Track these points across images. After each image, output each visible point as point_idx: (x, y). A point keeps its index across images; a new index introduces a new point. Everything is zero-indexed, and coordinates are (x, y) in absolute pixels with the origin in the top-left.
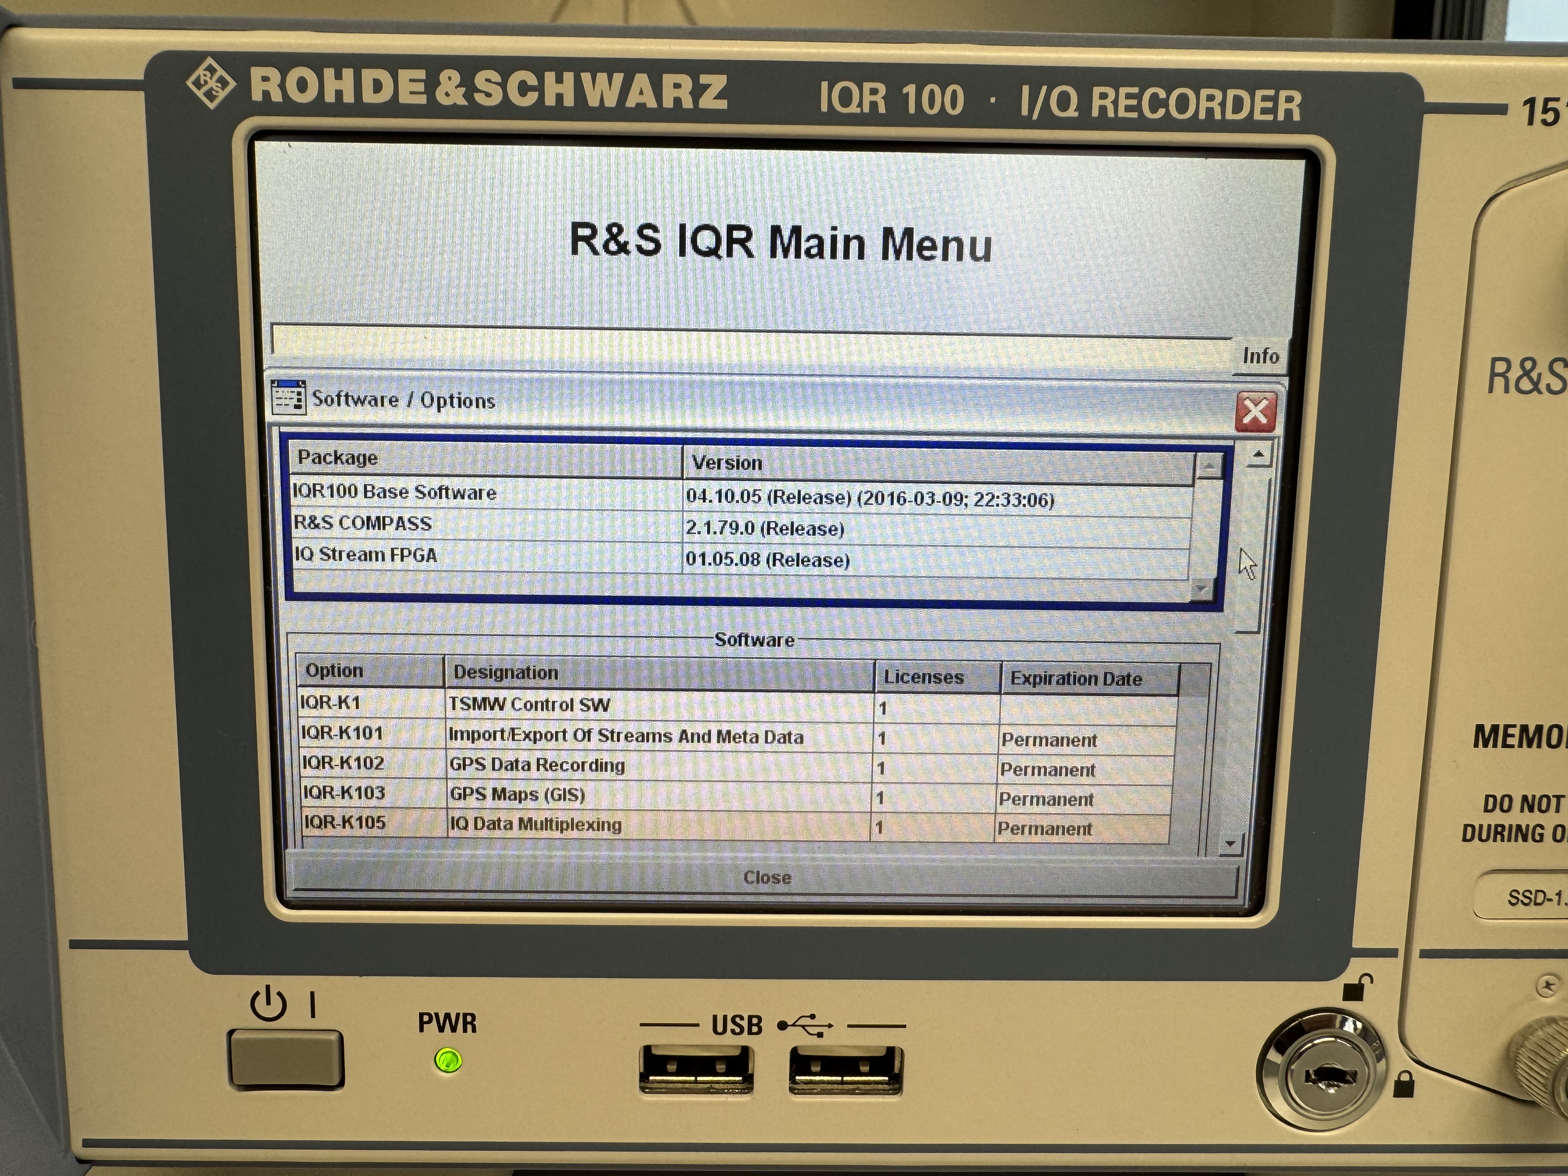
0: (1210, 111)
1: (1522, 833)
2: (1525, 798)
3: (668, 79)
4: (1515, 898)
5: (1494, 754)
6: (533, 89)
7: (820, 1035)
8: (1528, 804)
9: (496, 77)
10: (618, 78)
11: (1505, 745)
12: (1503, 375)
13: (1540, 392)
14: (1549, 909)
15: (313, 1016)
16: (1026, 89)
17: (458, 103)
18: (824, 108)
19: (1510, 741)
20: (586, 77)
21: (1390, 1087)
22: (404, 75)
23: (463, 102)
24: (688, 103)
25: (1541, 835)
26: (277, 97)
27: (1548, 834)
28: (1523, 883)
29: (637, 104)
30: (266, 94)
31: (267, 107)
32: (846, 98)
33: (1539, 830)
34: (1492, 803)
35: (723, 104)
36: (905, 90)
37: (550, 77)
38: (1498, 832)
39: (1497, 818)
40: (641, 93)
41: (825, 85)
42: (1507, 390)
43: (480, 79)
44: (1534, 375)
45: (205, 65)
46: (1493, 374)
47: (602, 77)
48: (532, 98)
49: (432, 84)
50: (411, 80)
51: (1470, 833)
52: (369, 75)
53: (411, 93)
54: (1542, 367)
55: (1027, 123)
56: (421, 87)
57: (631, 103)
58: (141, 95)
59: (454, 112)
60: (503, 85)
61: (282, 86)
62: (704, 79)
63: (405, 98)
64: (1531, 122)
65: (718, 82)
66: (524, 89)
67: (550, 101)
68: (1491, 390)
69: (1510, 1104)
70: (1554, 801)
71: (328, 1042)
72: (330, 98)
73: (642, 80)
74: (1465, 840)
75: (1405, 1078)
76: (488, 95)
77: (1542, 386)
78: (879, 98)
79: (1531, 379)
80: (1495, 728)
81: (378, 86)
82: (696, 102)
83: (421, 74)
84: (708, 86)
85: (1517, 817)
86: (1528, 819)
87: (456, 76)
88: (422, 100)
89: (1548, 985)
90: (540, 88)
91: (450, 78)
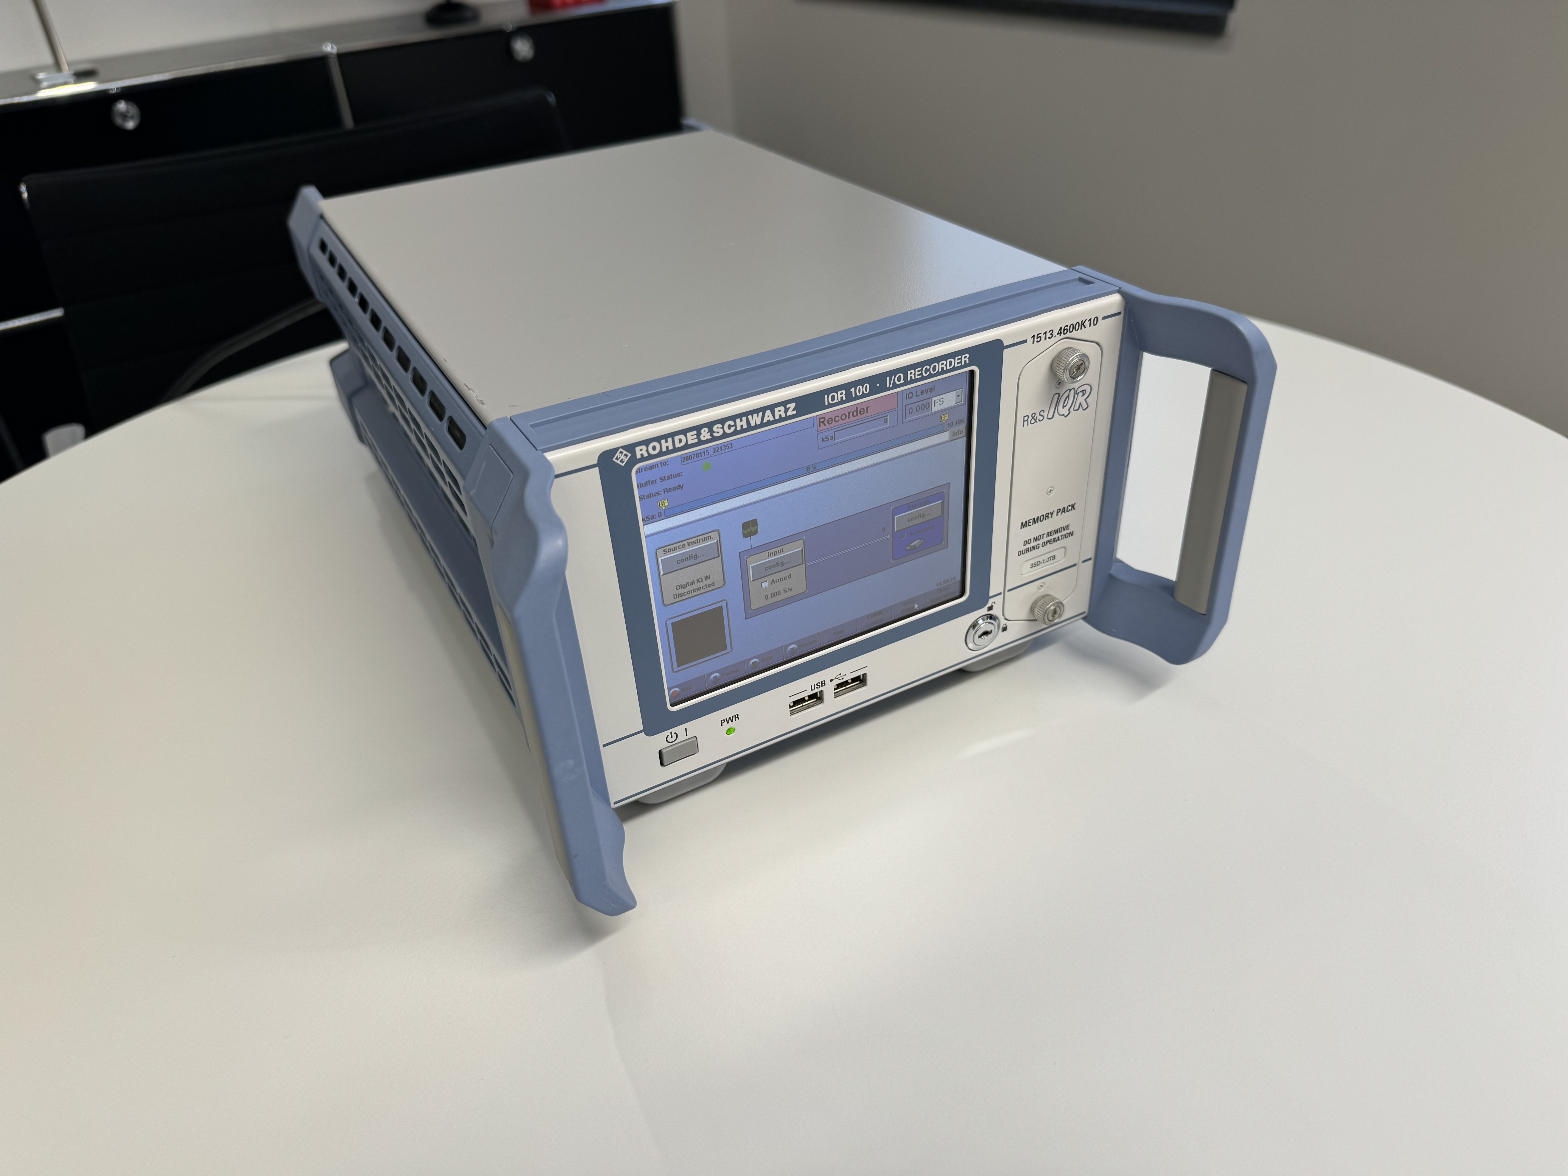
0: (943, 368)
1: (1034, 548)
2: (1034, 538)
3: (776, 410)
4: (1032, 566)
5: (1027, 529)
6: (733, 426)
7: (843, 679)
8: (1035, 539)
9: (720, 426)
10: (760, 414)
11: (1029, 525)
12: (1027, 420)
13: (1037, 422)
14: (1042, 565)
15: (687, 735)
16: (888, 378)
17: (709, 438)
18: (826, 404)
19: (1030, 524)
20: (750, 417)
21: (1001, 629)
22: (689, 434)
23: (710, 437)
24: (783, 415)
25: (1039, 547)
26: (646, 455)
27: (1041, 546)
28: (1033, 561)
29: (768, 421)
30: (642, 455)
31: (643, 459)
32: (833, 398)
33: (1038, 546)
34: (1027, 542)
35: (795, 412)
36: (851, 390)
37: (738, 420)
38: (1028, 550)
39: (1028, 546)
40: (768, 417)
41: (826, 396)
42: (1028, 425)
43: (715, 429)
44: (1035, 418)
45: (619, 451)
46: (1024, 421)
47: (755, 415)
48: (733, 429)
49: (699, 434)
50: (692, 436)
51: (1021, 553)
52: (677, 438)
53: (692, 440)
54: (1037, 415)
55: (889, 389)
56: (695, 437)
57: (765, 421)
58: (597, 468)
59: (708, 441)
60: (723, 428)
61: (647, 451)
62: (788, 406)
63: (690, 442)
64: (1033, 343)
65: (793, 405)
66: (729, 427)
67: (739, 428)
68: (1023, 426)
69: (1032, 622)
70: (1042, 536)
71: (694, 740)
72: (664, 449)
73: (768, 412)
74: (1019, 555)
75: (1005, 626)
76: (718, 432)
77: (1037, 420)
78: (843, 396)
79: (1034, 419)
80: (1026, 522)
81: (680, 441)
82: (786, 414)
83: (695, 432)
84: (789, 408)
85: (1033, 544)
86: (1036, 543)
87: (706, 429)
88: (696, 441)
89: (1041, 586)
90: (735, 425)
91: (705, 431)
